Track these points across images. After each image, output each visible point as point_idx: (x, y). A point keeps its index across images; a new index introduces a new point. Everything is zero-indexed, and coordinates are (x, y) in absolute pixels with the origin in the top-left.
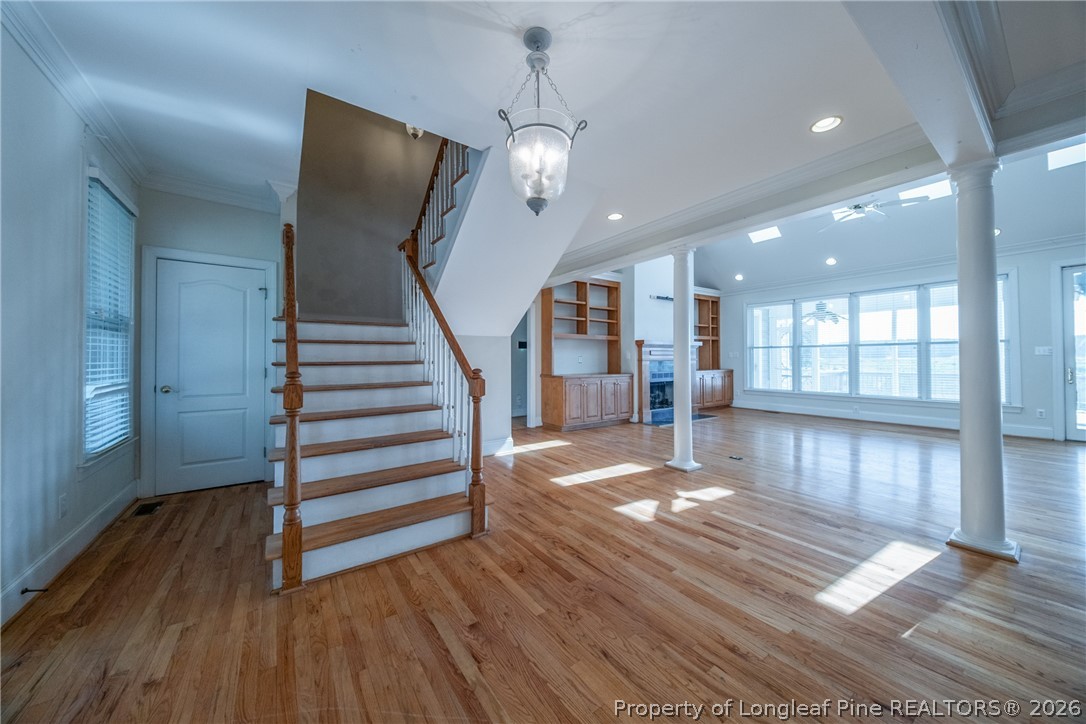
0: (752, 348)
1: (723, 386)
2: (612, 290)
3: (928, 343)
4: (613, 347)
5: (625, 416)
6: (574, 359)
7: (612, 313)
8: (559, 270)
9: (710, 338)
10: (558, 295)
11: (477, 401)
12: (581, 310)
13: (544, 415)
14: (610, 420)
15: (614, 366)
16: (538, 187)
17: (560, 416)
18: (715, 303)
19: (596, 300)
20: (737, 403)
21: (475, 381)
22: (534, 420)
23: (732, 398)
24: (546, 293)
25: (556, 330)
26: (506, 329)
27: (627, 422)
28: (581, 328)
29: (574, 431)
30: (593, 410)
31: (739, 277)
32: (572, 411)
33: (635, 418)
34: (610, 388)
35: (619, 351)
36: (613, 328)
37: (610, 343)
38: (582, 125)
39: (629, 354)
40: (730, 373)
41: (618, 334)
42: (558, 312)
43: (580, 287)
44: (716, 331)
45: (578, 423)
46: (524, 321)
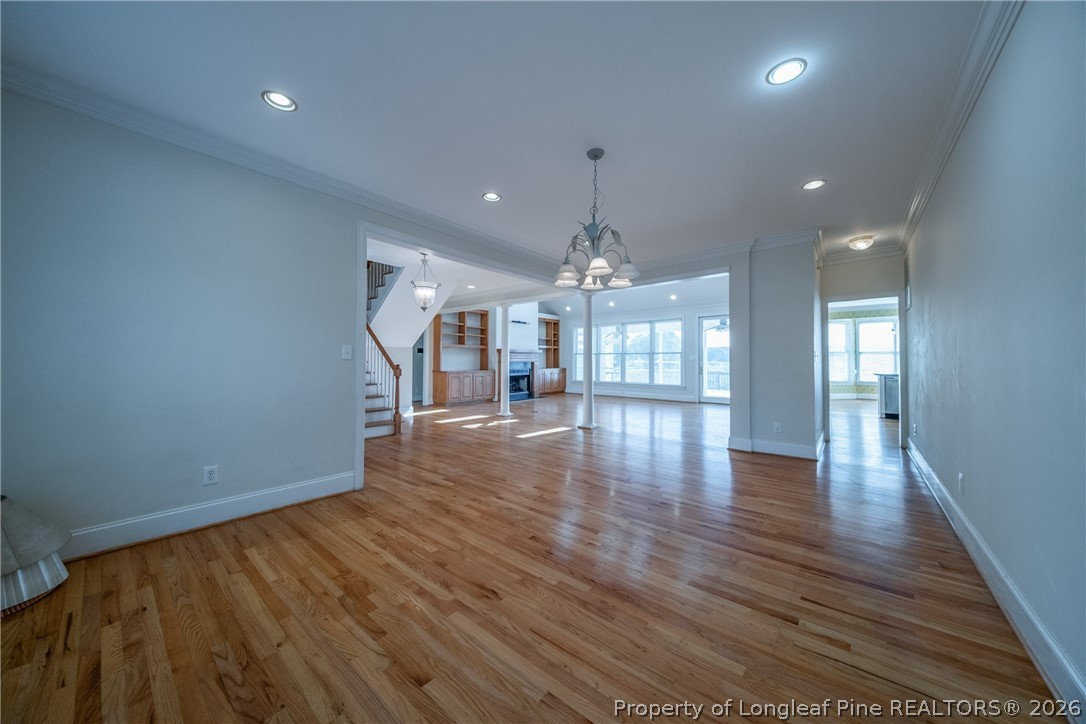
0: (577, 354)
1: (559, 379)
2: (483, 316)
3: (654, 353)
4: (484, 353)
5: (489, 397)
6: (456, 361)
7: (483, 331)
8: (447, 305)
9: (552, 347)
10: (444, 320)
11: (397, 378)
12: (461, 329)
13: (434, 397)
14: (479, 400)
15: (484, 366)
16: (425, 303)
17: (445, 396)
18: (556, 324)
19: (471, 322)
20: (567, 390)
21: (397, 370)
22: (427, 399)
23: (565, 387)
24: (438, 318)
25: (442, 343)
26: (410, 343)
27: (491, 401)
28: (461, 341)
29: (453, 405)
30: (467, 393)
31: (568, 309)
32: (453, 393)
33: (496, 399)
34: (479, 379)
35: (487, 356)
36: (484, 341)
37: (482, 350)
38: (439, 285)
39: (493, 358)
40: (564, 371)
41: (486, 345)
42: (444, 331)
43: (461, 316)
44: (556, 342)
45: (456, 401)
46: (422, 337)
